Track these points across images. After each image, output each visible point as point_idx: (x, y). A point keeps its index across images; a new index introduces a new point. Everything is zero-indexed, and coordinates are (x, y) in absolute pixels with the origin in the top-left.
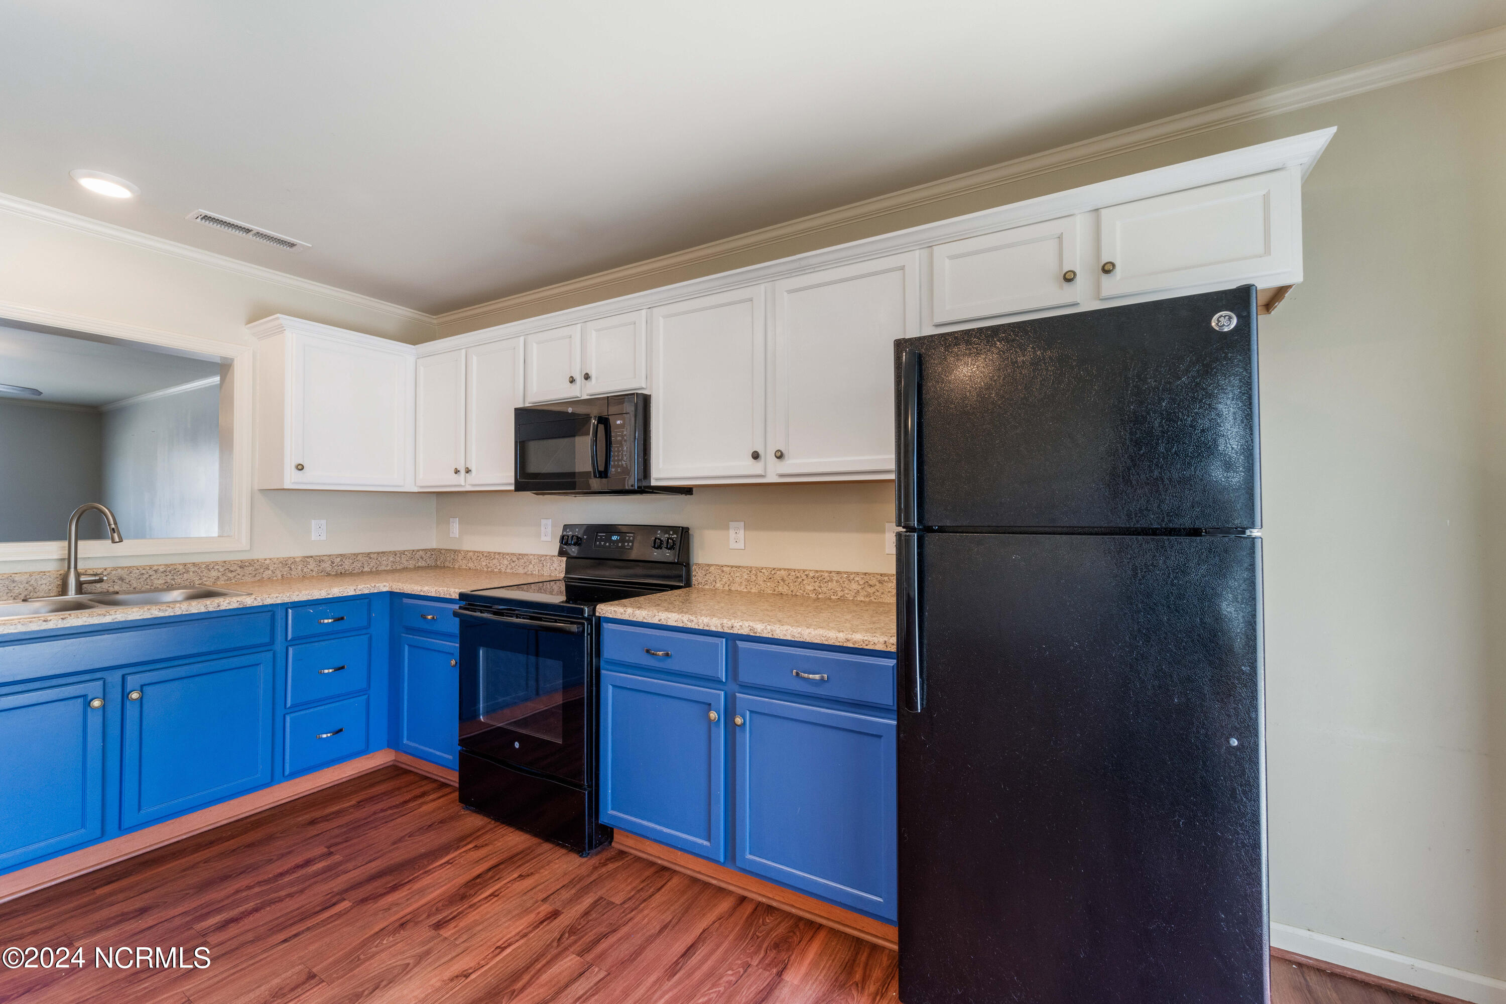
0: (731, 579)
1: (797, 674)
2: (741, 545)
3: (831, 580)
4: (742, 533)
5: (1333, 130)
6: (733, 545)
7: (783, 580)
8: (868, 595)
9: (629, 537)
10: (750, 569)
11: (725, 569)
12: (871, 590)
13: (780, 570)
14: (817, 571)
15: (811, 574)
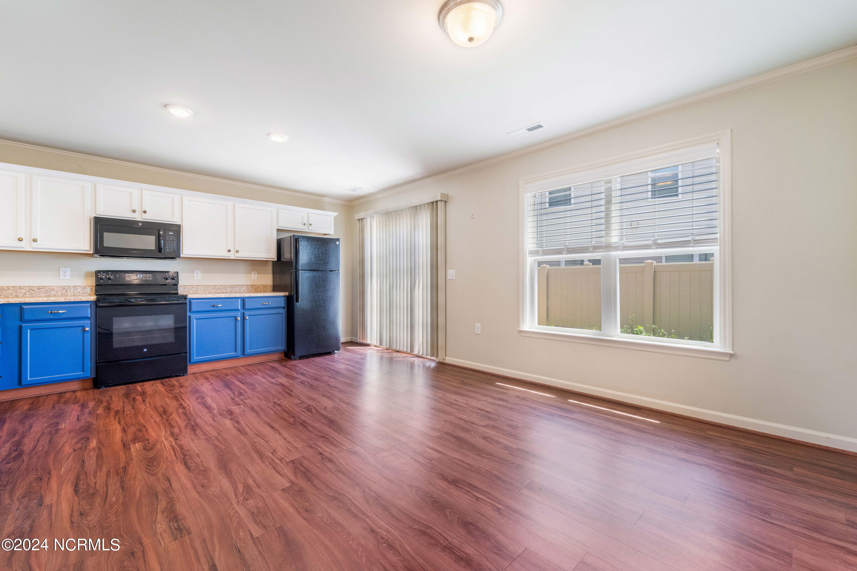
0: (197, 290)
1: (263, 304)
2: (200, 278)
3: (236, 287)
4: (200, 274)
5: (338, 213)
6: (195, 278)
7: (219, 288)
8: (248, 291)
9: (149, 276)
10: (205, 286)
11: (193, 286)
12: (249, 289)
13: (217, 285)
14: (231, 285)
15: (229, 286)
